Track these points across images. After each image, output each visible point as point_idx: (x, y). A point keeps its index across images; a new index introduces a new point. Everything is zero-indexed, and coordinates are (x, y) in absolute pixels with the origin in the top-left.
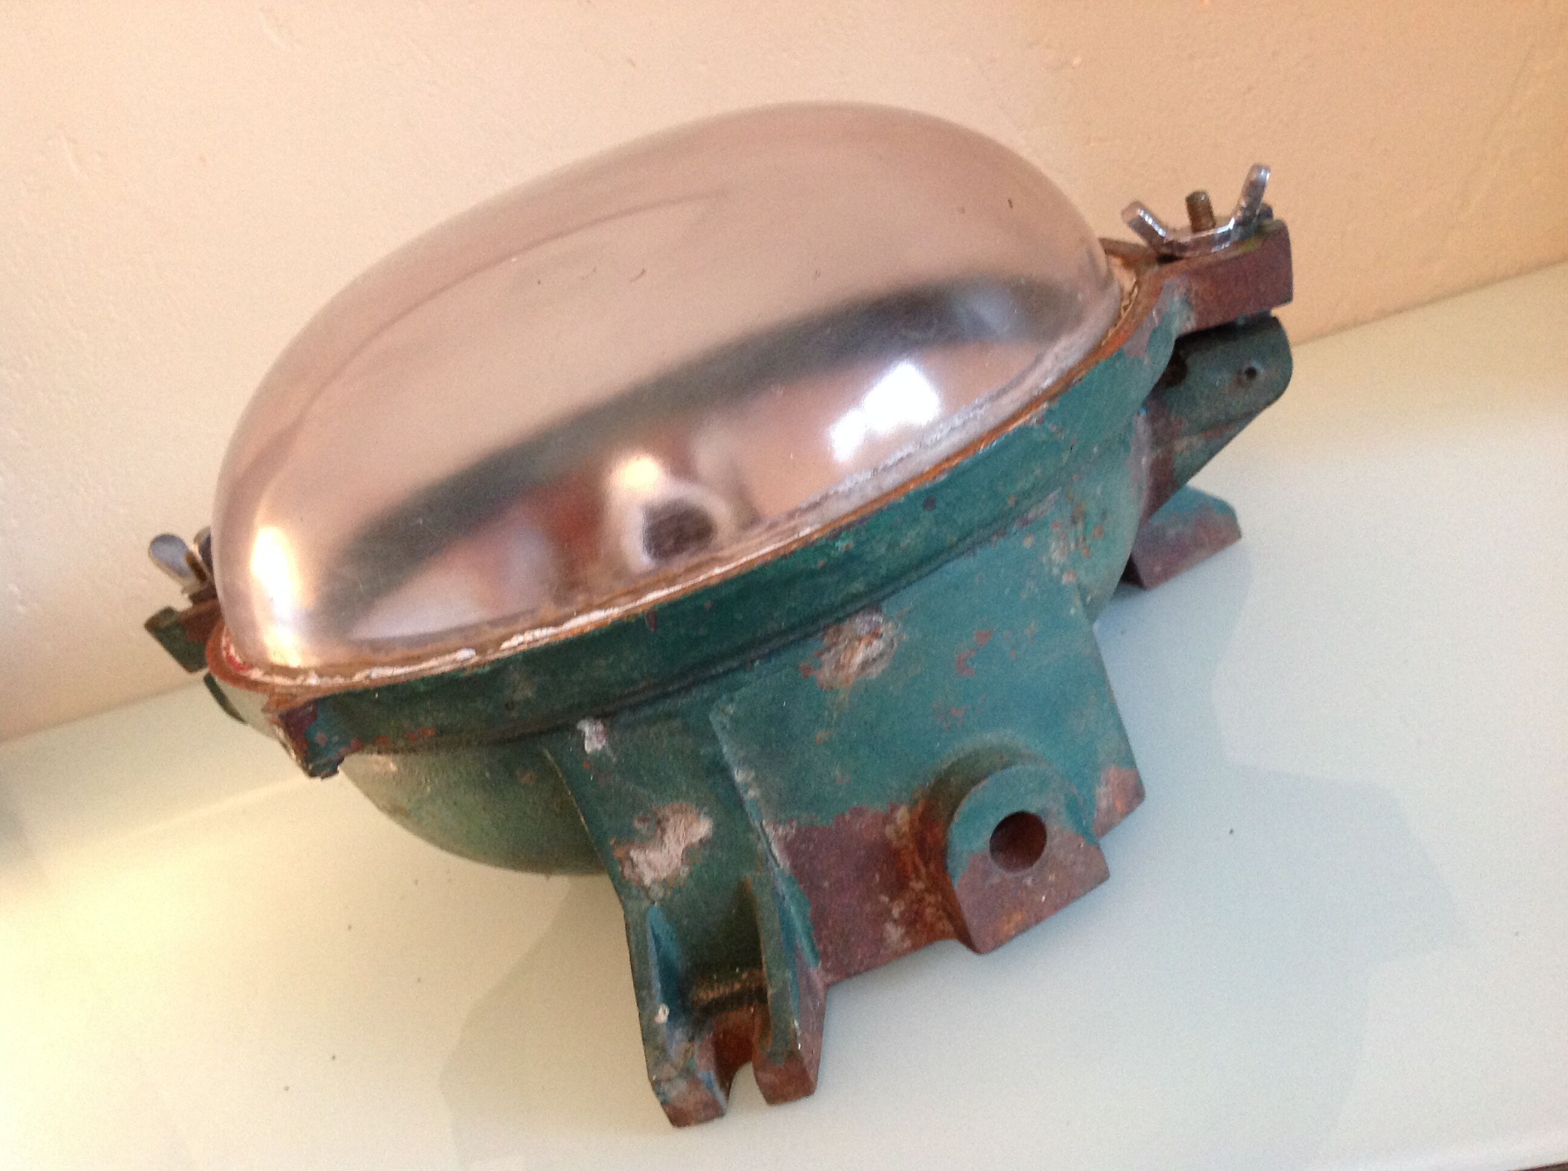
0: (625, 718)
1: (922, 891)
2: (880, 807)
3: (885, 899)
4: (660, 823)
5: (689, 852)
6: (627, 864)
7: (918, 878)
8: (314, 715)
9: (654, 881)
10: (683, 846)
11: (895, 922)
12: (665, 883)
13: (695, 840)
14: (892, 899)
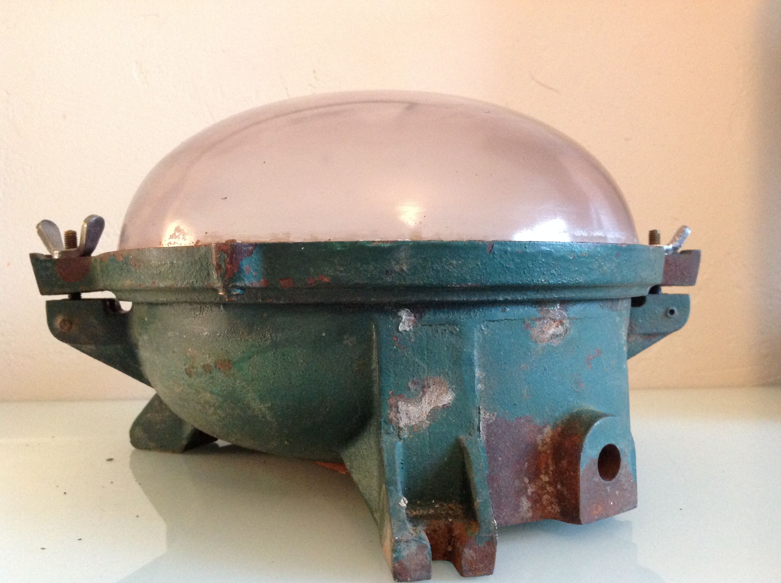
0: (428, 316)
1: (546, 482)
2: (538, 421)
3: (527, 480)
4: (424, 388)
5: (434, 411)
6: (394, 409)
7: (546, 473)
8: (251, 253)
9: (406, 426)
10: (432, 407)
11: (528, 498)
12: (411, 428)
13: (440, 405)
14: (530, 482)
